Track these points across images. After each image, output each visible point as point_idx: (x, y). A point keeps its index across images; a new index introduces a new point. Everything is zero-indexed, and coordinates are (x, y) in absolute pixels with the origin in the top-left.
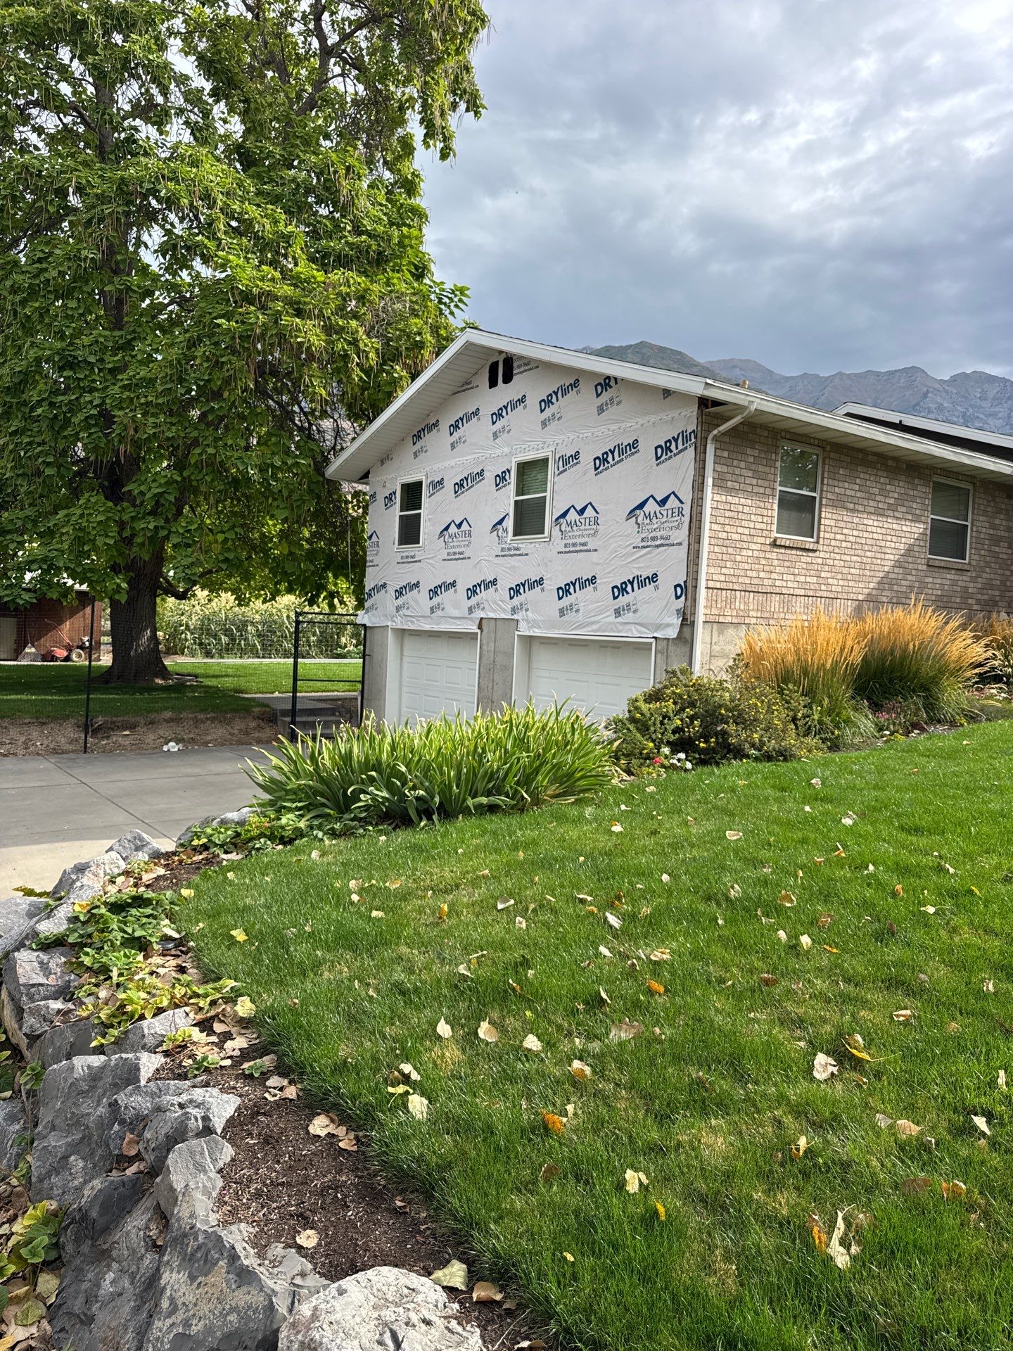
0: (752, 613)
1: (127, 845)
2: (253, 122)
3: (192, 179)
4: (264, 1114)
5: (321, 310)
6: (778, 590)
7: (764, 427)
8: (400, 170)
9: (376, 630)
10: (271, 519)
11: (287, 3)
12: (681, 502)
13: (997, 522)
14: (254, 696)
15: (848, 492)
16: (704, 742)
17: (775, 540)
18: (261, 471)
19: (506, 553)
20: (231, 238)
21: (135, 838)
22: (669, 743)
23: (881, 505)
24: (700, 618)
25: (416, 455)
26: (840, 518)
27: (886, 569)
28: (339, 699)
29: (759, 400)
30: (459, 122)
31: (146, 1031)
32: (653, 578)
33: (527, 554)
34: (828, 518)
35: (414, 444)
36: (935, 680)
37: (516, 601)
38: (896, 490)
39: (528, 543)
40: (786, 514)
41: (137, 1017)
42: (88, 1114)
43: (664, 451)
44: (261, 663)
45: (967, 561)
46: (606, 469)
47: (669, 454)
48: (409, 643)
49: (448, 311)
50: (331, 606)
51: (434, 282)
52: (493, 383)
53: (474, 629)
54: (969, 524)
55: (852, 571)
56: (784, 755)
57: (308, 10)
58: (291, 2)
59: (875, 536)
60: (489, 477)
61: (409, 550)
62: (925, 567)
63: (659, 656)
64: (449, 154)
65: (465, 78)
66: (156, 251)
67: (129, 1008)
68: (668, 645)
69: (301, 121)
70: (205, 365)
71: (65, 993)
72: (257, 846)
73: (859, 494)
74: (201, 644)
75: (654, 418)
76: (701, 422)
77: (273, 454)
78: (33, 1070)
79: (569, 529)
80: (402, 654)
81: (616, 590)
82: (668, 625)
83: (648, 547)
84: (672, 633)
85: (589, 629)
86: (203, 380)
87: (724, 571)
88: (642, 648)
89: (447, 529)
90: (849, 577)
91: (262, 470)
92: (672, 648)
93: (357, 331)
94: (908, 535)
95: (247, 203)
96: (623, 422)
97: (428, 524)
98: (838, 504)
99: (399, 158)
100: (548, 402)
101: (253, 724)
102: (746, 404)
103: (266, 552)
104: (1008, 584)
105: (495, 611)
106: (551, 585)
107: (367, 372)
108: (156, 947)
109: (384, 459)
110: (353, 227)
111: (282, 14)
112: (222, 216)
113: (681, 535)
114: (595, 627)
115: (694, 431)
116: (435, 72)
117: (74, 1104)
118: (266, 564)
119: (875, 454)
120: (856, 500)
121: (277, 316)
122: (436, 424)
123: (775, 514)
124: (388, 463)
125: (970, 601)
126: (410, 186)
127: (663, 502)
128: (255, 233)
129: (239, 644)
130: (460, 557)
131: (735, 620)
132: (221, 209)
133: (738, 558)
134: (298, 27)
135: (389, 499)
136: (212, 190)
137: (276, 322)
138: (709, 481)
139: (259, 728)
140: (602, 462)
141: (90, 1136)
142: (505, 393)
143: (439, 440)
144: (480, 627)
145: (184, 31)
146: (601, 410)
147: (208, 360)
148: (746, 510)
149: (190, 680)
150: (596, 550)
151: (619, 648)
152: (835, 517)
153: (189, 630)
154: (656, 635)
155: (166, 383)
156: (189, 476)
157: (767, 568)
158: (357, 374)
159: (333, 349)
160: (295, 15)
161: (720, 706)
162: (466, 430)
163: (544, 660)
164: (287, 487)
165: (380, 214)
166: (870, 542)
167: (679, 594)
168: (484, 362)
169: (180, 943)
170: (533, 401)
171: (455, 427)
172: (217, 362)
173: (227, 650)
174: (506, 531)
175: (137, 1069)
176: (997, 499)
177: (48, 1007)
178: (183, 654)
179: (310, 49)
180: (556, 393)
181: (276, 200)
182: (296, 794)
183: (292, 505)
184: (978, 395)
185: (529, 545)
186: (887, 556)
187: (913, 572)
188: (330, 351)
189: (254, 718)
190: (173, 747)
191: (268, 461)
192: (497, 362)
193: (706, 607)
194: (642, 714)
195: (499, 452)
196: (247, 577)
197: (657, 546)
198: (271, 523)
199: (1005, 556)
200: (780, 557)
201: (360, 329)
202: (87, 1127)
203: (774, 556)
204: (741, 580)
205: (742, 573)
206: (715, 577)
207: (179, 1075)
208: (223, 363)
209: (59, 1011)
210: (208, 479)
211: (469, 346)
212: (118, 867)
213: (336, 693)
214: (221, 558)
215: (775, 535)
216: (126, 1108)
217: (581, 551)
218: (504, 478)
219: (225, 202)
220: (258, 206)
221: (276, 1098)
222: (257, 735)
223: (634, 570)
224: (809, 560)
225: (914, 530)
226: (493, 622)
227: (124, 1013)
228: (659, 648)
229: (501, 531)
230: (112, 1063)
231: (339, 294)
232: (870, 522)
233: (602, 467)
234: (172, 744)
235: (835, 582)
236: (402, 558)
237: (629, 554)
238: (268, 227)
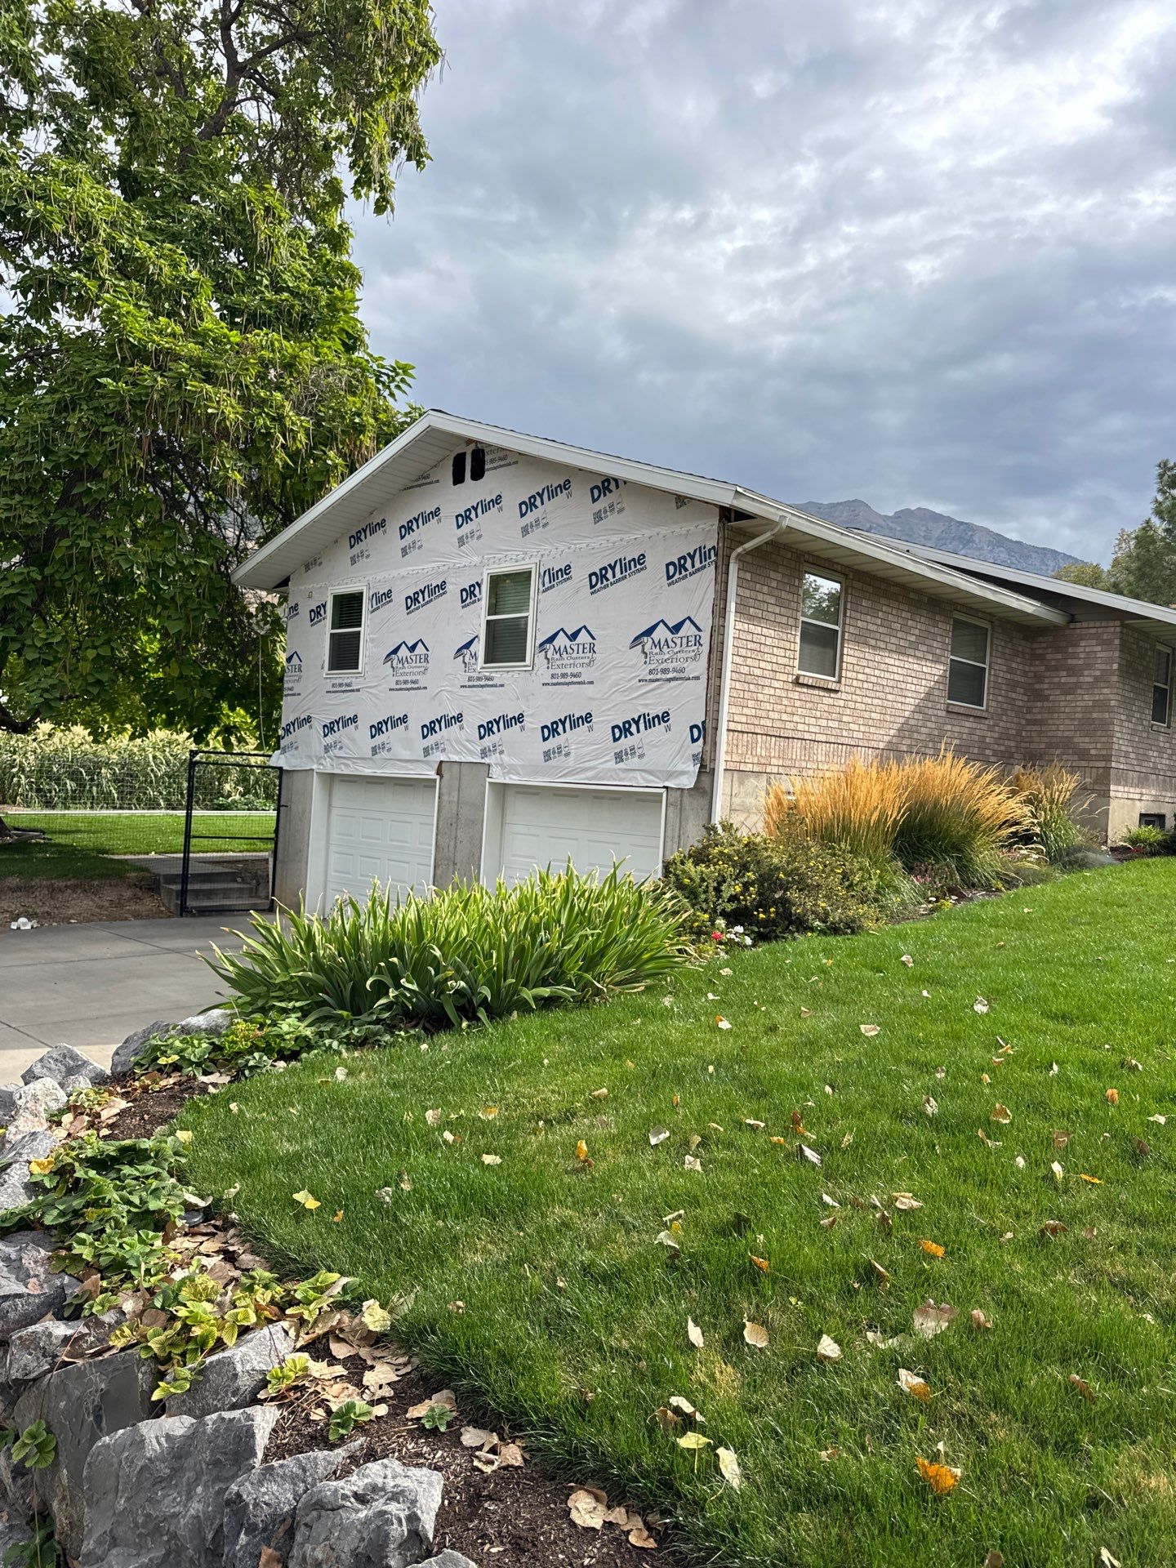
0: (774, 761)
1: (53, 1066)
2: (143, 140)
3: (66, 201)
4: (489, 1498)
5: (237, 376)
6: (799, 735)
7: (787, 547)
8: (324, 221)
9: (296, 776)
10: (145, 633)
11: (184, 4)
12: (699, 629)
13: (1014, 665)
14: (123, 857)
15: (871, 627)
16: (764, 912)
17: (798, 677)
18: (149, 571)
19: (475, 683)
20: (116, 279)
21: (65, 1056)
22: (724, 914)
23: (902, 643)
24: (721, 766)
25: (353, 561)
26: (862, 656)
27: (907, 714)
28: (239, 862)
29: (789, 516)
30: (398, 170)
31: (239, 1368)
32: (664, 717)
33: (502, 686)
34: (851, 654)
35: (352, 547)
36: (967, 839)
37: (488, 741)
38: (918, 626)
39: (502, 672)
40: (808, 647)
41: (211, 1343)
42: (175, 1515)
43: (677, 569)
44: (120, 816)
45: (984, 708)
46: (605, 587)
47: (684, 573)
48: (339, 790)
49: (387, 392)
50: (227, 744)
51: (371, 356)
52: (458, 479)
53: (432, 774)
54: (987, 667)
55: (874, 715)
56: (851, 927)
57: (210, 17)
58: (189, 5)
59: (896, 677)
60: (453, 590)
61: (344, 676)
62: (944, 714)
63: (671, 809)
64: (386, 207)
65: (408, 120)
66: (14, 287)
67: (197, 1331)
68: (682, 796)
69: (206, 146)
70: (81, 435)
71: (64, 1308)
72: (251, 1063)
73: (881, 630)
74: (39, 790)
75: (664, 530)
76: (722, 537)
77: (165, 550)
78: (33, 1436)
79: (558, 656)
80: (330, 805)
81: (616, 730)
82: (683, 773)
83: (657, 680)
84: (688, 782)
85: (583, 776)
86: (77, 453)
87: (746, 711)
88: (650, 800)
89: (395, 651)
90: (871, 722)
91: (151, 570)
92: (687, 800)
93: (283, 406)
94: (928, 677)
95: (137, 238)
96: (626, 532)
97: (370, 645)
98: (861, 639)
99: (325, 206)
100: (530, 504)
101: (128, 894)
102: (777, 519)
103: (139, 675)
104: (1024, 734)
105: (460, 753)
106: (533, 723)
107: (294, 455)
108: (179, 1223)
109: (310, 564)
110: (272, 282)
111: (176, 17)
112: (106, 251)
113: (699, 667)
114: (589, 774)
115: (714, 548)
116: (373, 107)
117: (149, 1500)
118: (139, 690)
119: (897, 585)
120: (877, 636)
121: (180, 381)
122: (382, 524)
123: (798, 648)
124: (314, 569)
125: (988, 752)
126: (336, 240)
127: (676, 628)
128: (149, 276)
129: (90, 791)
130: (415, 687)
131: (756, 769)
132: (104, 242)
133: (760, 697)
134: (197, 35)
135: (317, 613)
136: (93, 217)
137: (179, 387)
138: (732, 607)
139: (136, 898)
140: (599, 579)
141: (180, 1550)
142: (472, 492)
143: (385, 544)
144: (439, 772)
145: (46, 21)
146: (598, 517)
147: (84, 429)
148: (769, 641)
149: (36, 837)
150: (592, 683)
151: (618, 799)
152: (857, 654)
153: (23, 772)
154: (667, 784)
155: (26, 454)
156: (52, 575)
157: (789, 710)
158: (280, 458)
159: (252, 425)
160: (193, 21)
161: (777, 869)
162: (421, 533)
163: (521, 813)
164: (182, 593)
165: (304, 270)
166: (891, 683)
167: (696, 736)
168: (447, 453)
169: (208, 1214)
170: (511, 502)
171: (408, 528)
172: (97, 432)
173: (73, 798)
174: (474, 656)
175: (250, 1434)
176: (1015, 641)
177: (50, 1335)
178: (14, 803)
179: (211, 65)
180: (541, 496)
181: (174, 238)
182: (286, 991)
183: (187, 616)
184: (923, 534)
185: (505, 675)
186: (908, 700)
187: (933, 719)
188: (249, 427)
189: (129, 886)
190: (24, 924)
191: (159, 560)
192: (464, 454)
193: (727, 753)
194: (691, 879)
195: (464, 561)
196: (110, 706)
197: (669, 680)
198: (145, 638)
199: (1021, 704)
200: (803, 697)
201: (286, 403)
202: (174, 1536)
203: (796, 695)
204: (762, 722)
205: (764, 714)
206: (737, 718)
207: (312, 1437)
208: (105, 434)
209: (66, 1340)
210: (79, 579)
211: (431, 432)
212: (57, 1100)
213: (231, 854)
214: (91, 680)
215: (797, 672)
216: (256, 1505)
217: (573, 683)
218: (472, 593)
219: (109, 234)
220: (151, 243)
221: (495, 1467)
222: (133, 907)
223: (640, 708)
224: (831, 701)
225: (934, 671)
226: (456, 767)
227: (189, 1340)
228: (671, 799)
229: (468, 656)
230: (209, 1428)
231: (261, 360)
232: (892, 662)
233: (599, 585)
234: (22, 920)
235: (856, 727)
236: (333, 685)
237: (633, 689)
238: (166, 270)
